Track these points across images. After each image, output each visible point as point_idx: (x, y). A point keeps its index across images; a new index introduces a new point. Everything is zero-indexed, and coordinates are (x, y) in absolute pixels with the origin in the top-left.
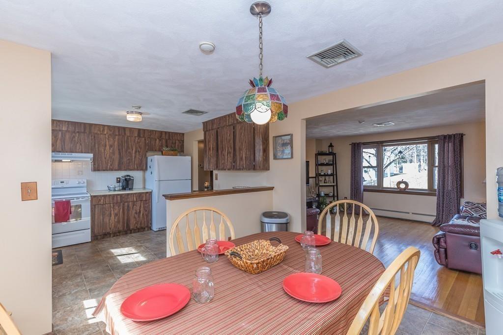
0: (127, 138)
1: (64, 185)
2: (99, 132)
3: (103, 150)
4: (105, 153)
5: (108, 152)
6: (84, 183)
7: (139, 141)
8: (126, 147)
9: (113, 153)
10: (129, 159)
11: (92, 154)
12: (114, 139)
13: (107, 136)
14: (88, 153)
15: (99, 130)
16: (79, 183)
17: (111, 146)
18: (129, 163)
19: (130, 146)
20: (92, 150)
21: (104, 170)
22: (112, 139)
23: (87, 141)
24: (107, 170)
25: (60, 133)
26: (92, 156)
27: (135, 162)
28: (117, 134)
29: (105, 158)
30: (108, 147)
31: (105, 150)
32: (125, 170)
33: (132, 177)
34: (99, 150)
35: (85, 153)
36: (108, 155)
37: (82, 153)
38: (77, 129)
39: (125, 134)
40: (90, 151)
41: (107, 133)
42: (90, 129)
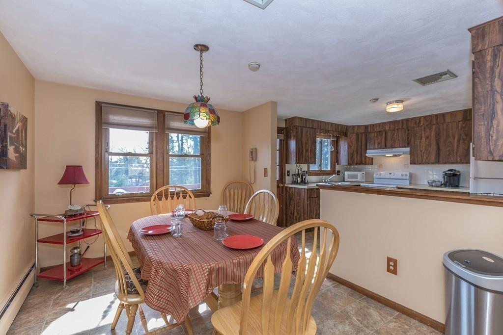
0: (447, 126)
1: (392, 176)
2: (415, 125)
3: (419, 143)
4: (420, 145)
5: (424, 145)
6: (406, 175)
7: (464, 125)
8: (445, 137)
9: (430, 145)
10: (449, 151)
11: (409, 148)
12: (430, 129)
13: (423, 128)
14: (406, 147)
15: (416, 123)
16: (402, 175)
17: (427, 138)
18: (449, 155)
19: (451, 135)
20: (408, 144)
21: (420, 164)
22: (428, 130)
23: (403, 136)
24: (423, 164)
25: (384, 132)
26: (409, 150)
27: (458, 154)
28: (435, 122)
29: (421, 151)
30: (424, 139)
31: (421, 142)
32: (445, 163)
33: (459, 172)
34: (414, 143)
35: (403, 147)
36: (424, 147)
37: (400, 147)
38: (396, 126)
39: (444, 120)
40: (406, 145)
41: (423, 124)
42: (407, 124)
